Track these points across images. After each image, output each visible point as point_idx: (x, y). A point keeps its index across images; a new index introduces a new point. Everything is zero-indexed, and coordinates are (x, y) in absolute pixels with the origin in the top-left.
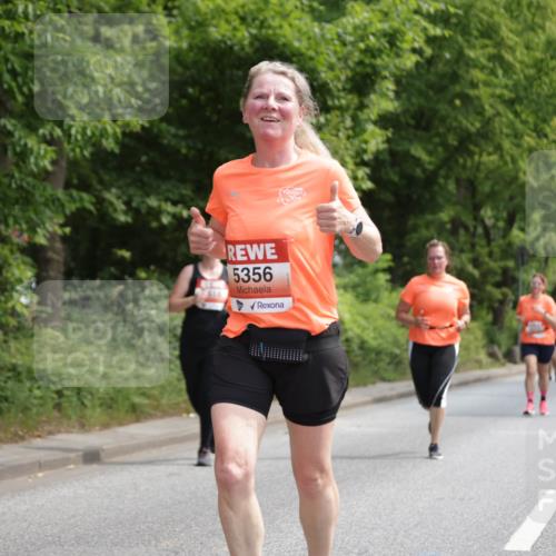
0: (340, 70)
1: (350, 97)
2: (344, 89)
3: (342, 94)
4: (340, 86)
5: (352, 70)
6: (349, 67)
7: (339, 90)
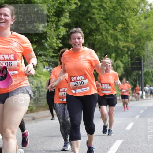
0: (52, 9)
1: (55, 18)
2: (53, 15)
3: (52, 17)
4: (52, 14)
5: (56, 9)
6: (54, 8)
7: (51, 16)
